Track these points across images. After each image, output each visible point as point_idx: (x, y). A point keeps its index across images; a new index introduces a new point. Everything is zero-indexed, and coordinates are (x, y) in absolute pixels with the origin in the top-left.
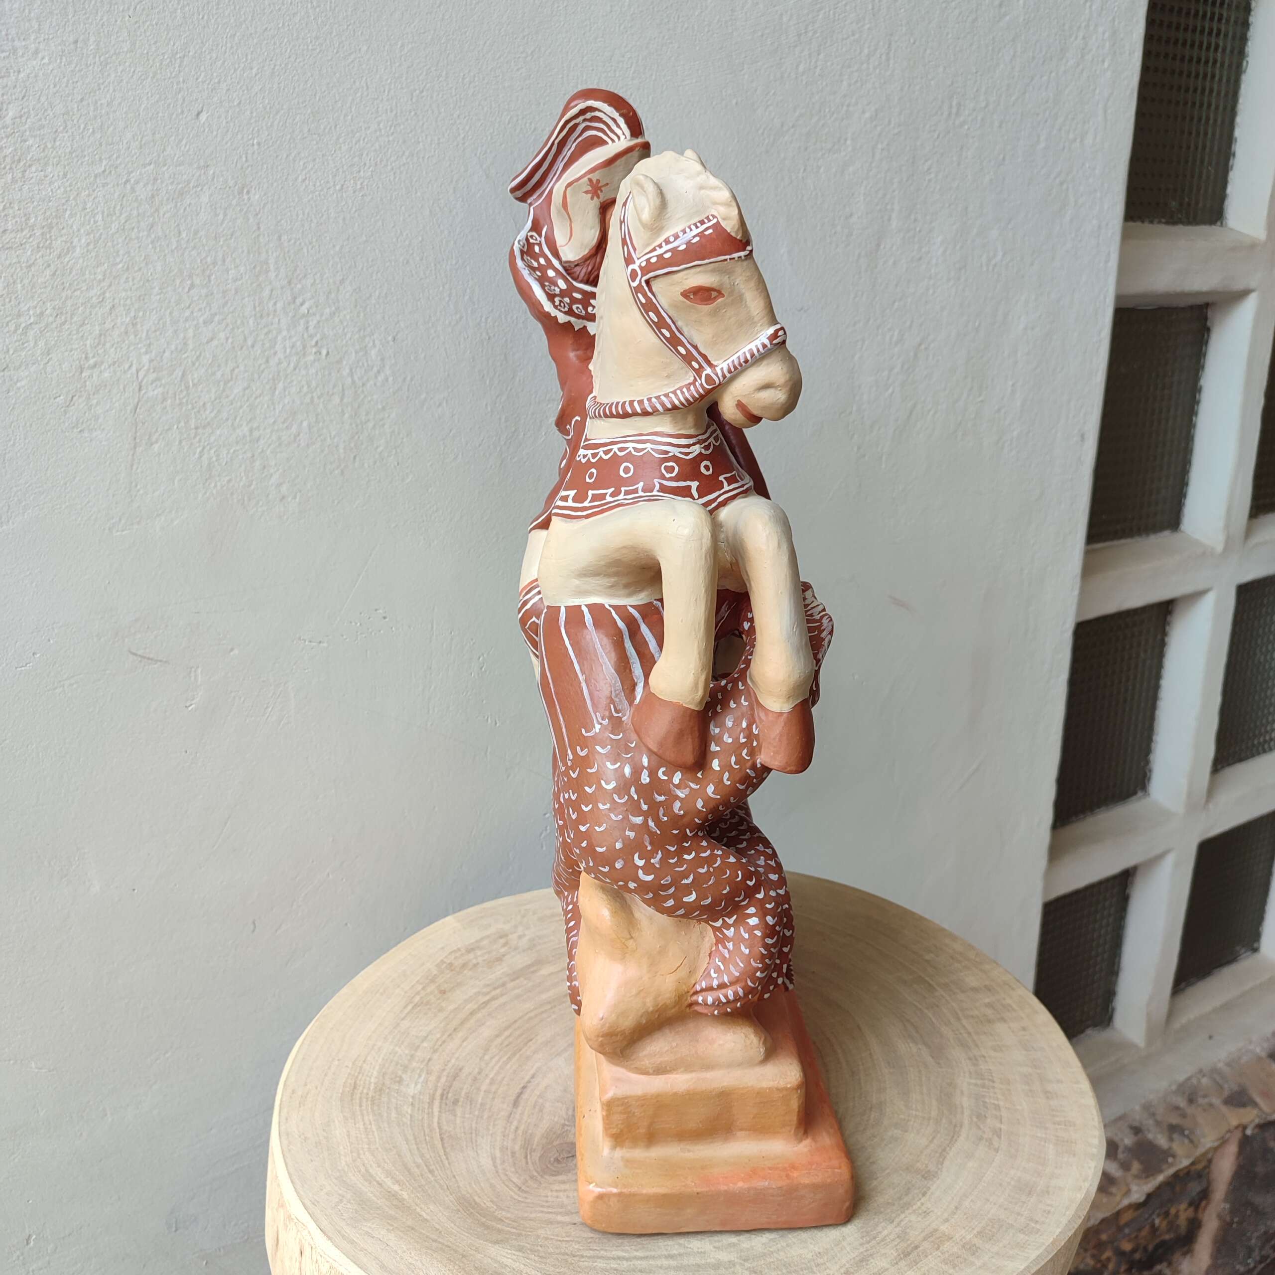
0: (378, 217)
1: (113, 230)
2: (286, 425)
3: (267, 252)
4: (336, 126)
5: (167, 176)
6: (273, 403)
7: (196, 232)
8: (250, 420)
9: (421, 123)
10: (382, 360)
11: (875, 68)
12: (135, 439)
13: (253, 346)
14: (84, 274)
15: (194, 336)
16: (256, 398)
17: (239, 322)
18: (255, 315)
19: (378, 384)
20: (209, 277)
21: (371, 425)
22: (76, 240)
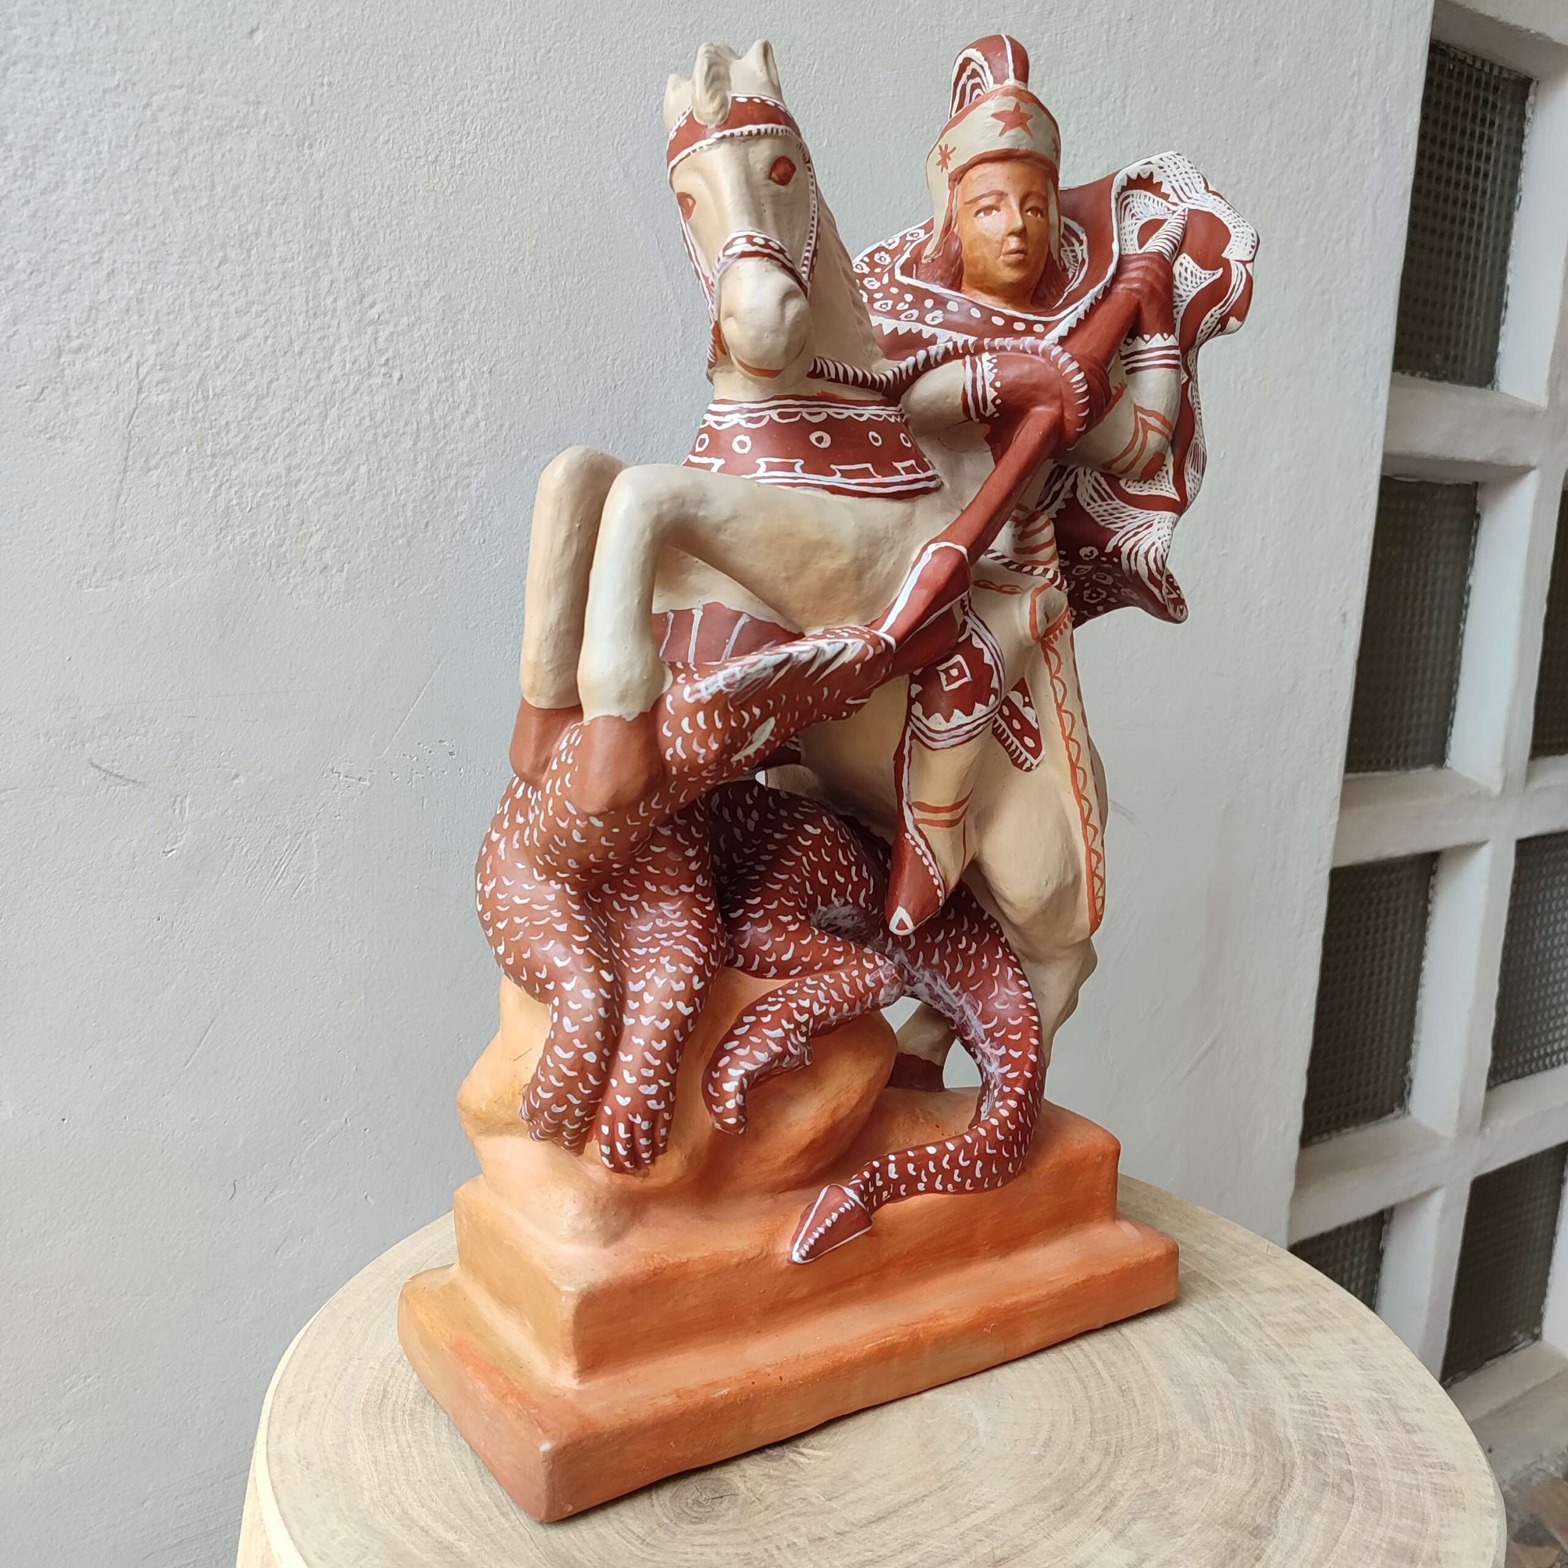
0: (480, 206)
1: (123, 168)
2: (336, 468)
3: (330, 229)
4: (433, 79)
5: (202, 106)
6: (321, 435)
7: (237, 188)
8: (288, 456)
9: (544, 92)
10: (474, 396)
11: (1108, 115)
12: (126, 459)
13: (301, 354)
14: (75, 222)
15: (221, 329)
16: (300, 425)
17: (284, 319)
18: (307, 312)
19: (466, 429)
20: (249, 250)
21: (451, 483)
22: (69, 173)
